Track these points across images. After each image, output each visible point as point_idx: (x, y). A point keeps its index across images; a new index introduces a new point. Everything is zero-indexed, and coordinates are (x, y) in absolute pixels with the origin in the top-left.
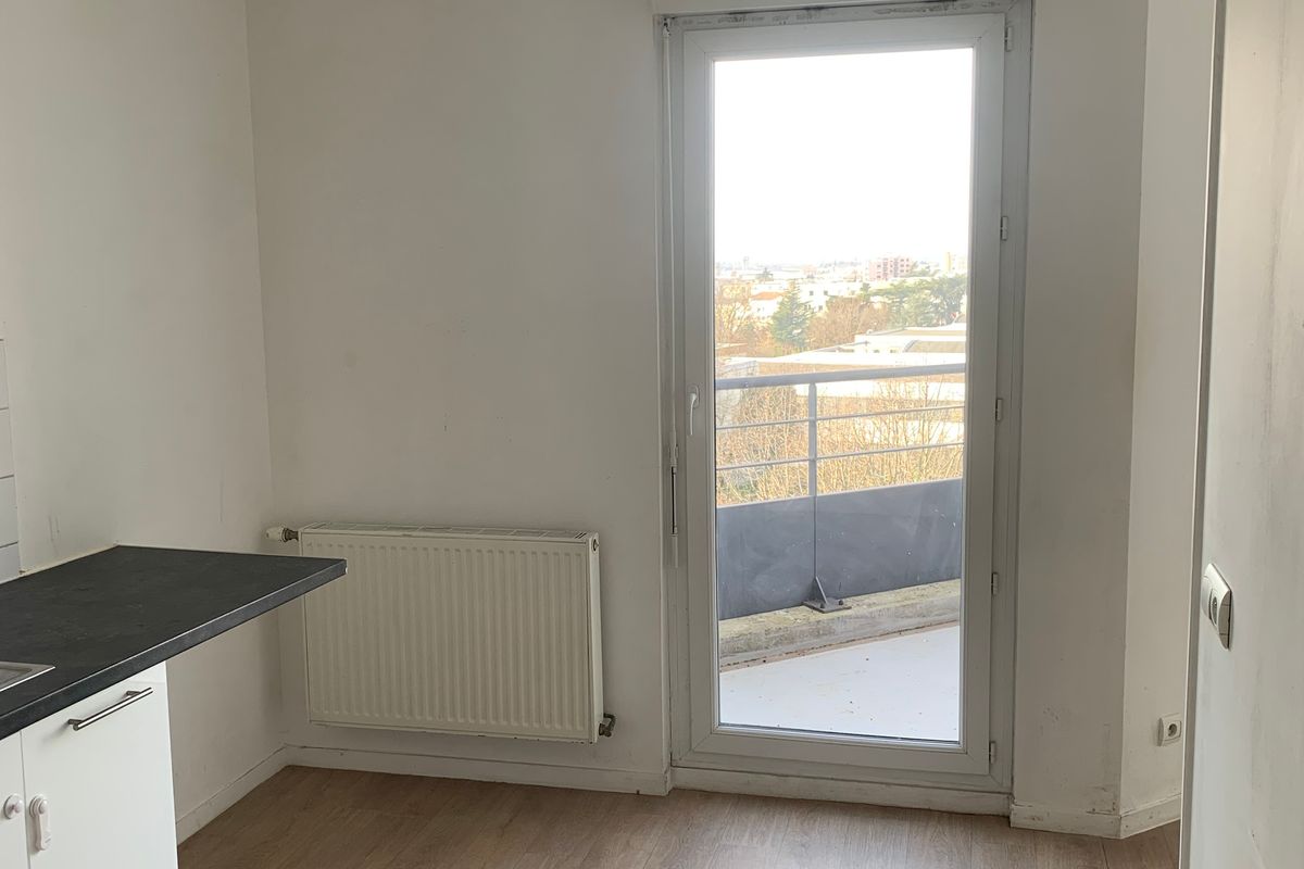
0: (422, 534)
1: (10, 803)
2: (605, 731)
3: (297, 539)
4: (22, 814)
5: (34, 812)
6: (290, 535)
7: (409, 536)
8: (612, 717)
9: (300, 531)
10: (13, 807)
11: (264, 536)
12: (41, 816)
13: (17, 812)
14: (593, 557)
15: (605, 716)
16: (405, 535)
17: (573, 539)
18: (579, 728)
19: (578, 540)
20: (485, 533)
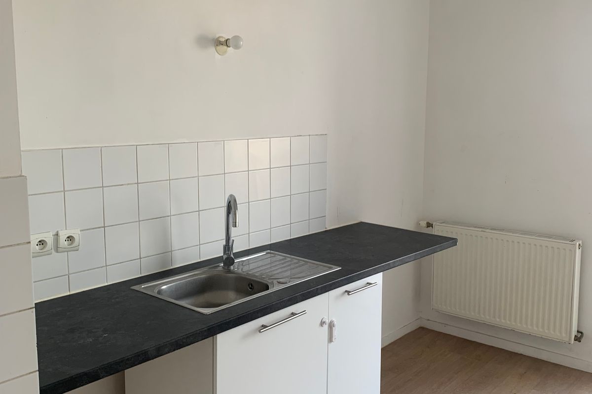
0: (490, 231)
1: (323, 320)
2: (578, 339)
3: (432, 227)
4: (327, 325)
5: (331, 326)
6: (429, 225)
7: (484, 231)
8: (581, 333)
9: (434, 224)
10: (324, 322)
11: (418, 224)
12: (333, 328)
13: (326, 324)
14: (578, 252)
15: (578, 332)
16: (482, 231)
17: (568, 242)
18: (564, 335)
19: (570, 243)
20: (522, 234)
